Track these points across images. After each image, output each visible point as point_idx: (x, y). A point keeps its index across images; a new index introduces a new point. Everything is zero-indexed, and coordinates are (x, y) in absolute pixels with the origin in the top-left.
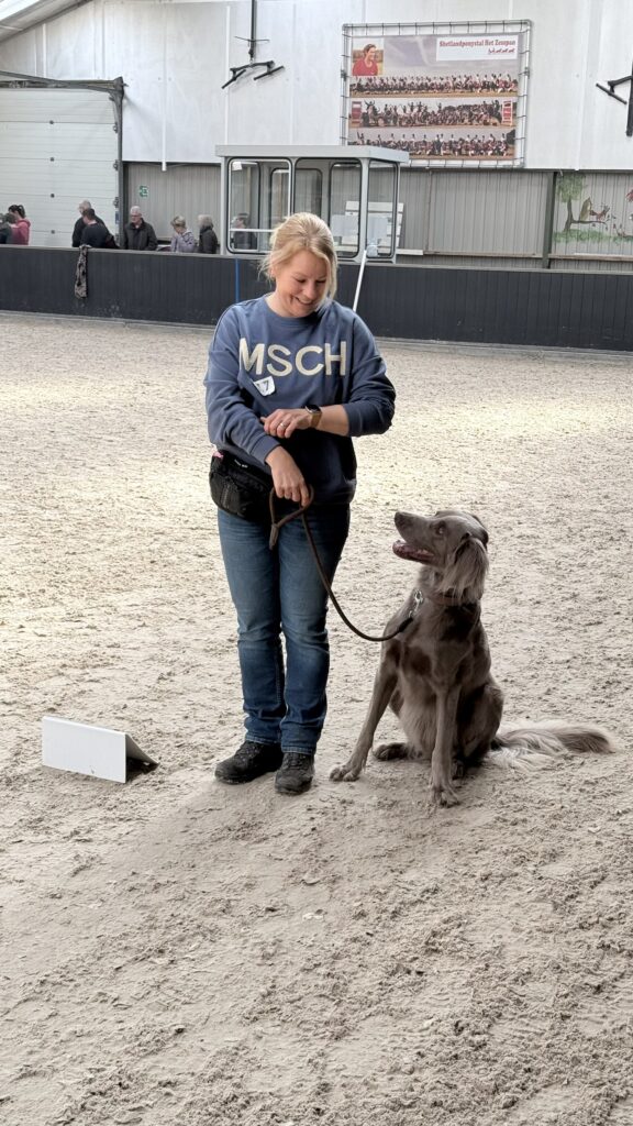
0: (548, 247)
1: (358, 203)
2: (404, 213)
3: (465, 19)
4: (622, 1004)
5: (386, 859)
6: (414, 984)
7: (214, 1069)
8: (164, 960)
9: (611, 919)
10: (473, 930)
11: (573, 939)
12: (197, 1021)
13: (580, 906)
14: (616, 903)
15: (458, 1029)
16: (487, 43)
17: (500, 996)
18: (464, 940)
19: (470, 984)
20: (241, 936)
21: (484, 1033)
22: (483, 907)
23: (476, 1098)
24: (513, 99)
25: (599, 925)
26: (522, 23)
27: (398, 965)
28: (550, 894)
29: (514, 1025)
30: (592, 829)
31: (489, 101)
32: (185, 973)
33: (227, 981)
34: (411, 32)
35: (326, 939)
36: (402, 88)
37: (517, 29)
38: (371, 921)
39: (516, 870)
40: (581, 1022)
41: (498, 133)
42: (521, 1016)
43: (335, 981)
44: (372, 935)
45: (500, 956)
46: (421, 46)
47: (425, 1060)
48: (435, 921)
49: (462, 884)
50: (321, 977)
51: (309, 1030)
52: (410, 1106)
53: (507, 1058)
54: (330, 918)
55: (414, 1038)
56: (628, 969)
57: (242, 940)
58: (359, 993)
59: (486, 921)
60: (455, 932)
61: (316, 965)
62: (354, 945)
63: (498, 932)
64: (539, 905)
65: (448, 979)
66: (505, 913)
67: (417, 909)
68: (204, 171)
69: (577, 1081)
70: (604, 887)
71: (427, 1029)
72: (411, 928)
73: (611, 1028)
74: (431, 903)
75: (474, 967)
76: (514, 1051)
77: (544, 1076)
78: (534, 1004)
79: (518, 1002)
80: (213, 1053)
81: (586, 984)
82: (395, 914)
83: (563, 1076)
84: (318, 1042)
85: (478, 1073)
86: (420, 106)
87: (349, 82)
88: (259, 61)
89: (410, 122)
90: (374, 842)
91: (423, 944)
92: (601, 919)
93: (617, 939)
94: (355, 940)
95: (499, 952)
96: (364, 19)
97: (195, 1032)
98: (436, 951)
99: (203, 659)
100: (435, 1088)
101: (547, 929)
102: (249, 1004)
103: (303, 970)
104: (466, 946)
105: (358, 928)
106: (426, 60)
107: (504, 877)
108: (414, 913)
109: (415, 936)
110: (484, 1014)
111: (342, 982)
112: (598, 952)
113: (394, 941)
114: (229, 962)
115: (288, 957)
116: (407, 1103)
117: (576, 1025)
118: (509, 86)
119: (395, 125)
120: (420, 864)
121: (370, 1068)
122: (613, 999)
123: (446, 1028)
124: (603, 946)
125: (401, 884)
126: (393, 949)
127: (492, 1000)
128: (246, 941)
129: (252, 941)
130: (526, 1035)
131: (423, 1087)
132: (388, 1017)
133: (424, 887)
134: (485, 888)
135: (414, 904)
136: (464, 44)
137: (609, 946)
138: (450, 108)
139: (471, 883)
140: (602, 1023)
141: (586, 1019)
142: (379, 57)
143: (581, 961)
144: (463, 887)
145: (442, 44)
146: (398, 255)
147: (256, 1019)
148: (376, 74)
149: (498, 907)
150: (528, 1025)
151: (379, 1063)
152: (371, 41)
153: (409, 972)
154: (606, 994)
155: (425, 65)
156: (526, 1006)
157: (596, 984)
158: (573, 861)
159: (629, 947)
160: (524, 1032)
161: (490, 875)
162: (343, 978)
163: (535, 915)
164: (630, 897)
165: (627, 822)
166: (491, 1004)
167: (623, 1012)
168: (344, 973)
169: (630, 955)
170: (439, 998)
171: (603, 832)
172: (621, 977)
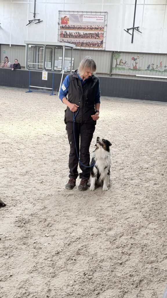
0: (111, 71)
1: (62, 57)
2: (74, 61)
3: (90, 11)
4: (127, 268)
6: (73, 263)
7: (20, 286)
8: (7, 257)
9: (125, 246)
10: (89, 249)
12: (16, 273)
13: (117, 242)
14: (126, 241)
15: (85, 274)
16: (96, 17)
17: (96, 266)
18: (87, 251)
19: (88, 263)
20: (28, 250)
21: (92, 275)
22: (92, 242)
23: (89, 293)
24: (102, 32)
25: (121, 247)
26: (105, 12)
27: (70, 258)
28: (109, 239)
29: (99, 273)
30: (120, 222)
31: (96, 32)
32: (13, 260)
33: (24, 262)
34: (76, 13)
35: (51, 251)
36: (74, 28)
37: (104, 14)
38: (63, 246)
39: (101, 233)
40: (116, 272)
41: (99, 41)
42: (101, 271)
43: (53, 262)
44: (63, 250)
45: (96, 255)
46: (79, 17)
47: (76, 283)
48: (79, 246)
49: (87, 236)
50: (49, 261)
51: (45, 275)
52: (72, 295)
53: (97, 282)
54: (52, 246)
55: (73, 277)
56: (129, 258)
57: (28, 251)
58: (59, 265)
59: (92, 246)
60: (84, 249)
61: (48, 258)
63: (96, 249)
64: (106, 242)
65: (82, 262)
66: (97, 244)
68: (21, 47)
69: (115, 288)
70: (123, 237)
71: (77, 274)
72: (73, 248)
73: (124, 274)
74: (78, 242)
75: (89, 258)
76: (99, 280)
77: (107, 287)
78: (105, 268)
79: (100, 267)
80: (20, 281)
81: (118, 263)
82: (69, 245)
83: (112, 286)
84: (48, 278)
85: (90, 286)
86: (78, 33)
87: (60, 26)
88: (36, 19)
89: (76, 37)
90: (64, 226)
91: (76, 252)
92: (122, 246)
93: (126, 251)
95: (96, 254)
96: (64, 9)
97: (15, 276)
98: (79, 254)
99: (19, 177)
100: (78, 290)
101: (108, 248)
102: (30, 268)
103: (44, 259)
104: (87, 253)
105: (59, 248)
106: (80, 20)
107: (97, 235)
108: (74, 244)
109: (74, 250)
110: (92, 270)
111: (55, 262)
112: (121, 254)
113: (69, 251)
114: (24, 257)
115: (40, 256)
116: (71, 294)
117: (115, 273)
118: (102, 29)
119: (72, 37)
120: (76, 231)
121: (61, 285)
122: (125, 266)
123: (82, 274)
124: (123, 253)
125: (71, 237)
126: (68, 254)
127: (94, 267)
128: (29, 252)
129: (31, 252)
131: (75, 290)
132: (67, 272)
133: (77, 237)
134: (92, 238)
135: (74, 242)
136: (90, 17)
137: (124, 253)
138: (86, 34)
139: (89, 236)
140: (122, 273)
141: (118, 271)
142: (68, 19)
143: (117, 257)
144: (87, 237)
146: (72, 72)
147: (32, 272)
148: (67, 24)
149: (96, 243)
150: (103, 273)
151: (64, 284)
152: (66, 15)
153: (72, 260)
154: (123, 265)
155: (80, 22)
156: (102, 268)
157: (120, 262)
158: (115, 231)
159: (129, 253)
160: (102, 275)
161: (94, 234)
162: (55, 261)
163: (105, 245)
164: (130, 240)
165: (129, 221)
166: (94, 268)
167: (127, 270)
168: (55, 260)
169: (129, 255)
170: (80, 266)
171: (123, 223)
172: (127, 261)
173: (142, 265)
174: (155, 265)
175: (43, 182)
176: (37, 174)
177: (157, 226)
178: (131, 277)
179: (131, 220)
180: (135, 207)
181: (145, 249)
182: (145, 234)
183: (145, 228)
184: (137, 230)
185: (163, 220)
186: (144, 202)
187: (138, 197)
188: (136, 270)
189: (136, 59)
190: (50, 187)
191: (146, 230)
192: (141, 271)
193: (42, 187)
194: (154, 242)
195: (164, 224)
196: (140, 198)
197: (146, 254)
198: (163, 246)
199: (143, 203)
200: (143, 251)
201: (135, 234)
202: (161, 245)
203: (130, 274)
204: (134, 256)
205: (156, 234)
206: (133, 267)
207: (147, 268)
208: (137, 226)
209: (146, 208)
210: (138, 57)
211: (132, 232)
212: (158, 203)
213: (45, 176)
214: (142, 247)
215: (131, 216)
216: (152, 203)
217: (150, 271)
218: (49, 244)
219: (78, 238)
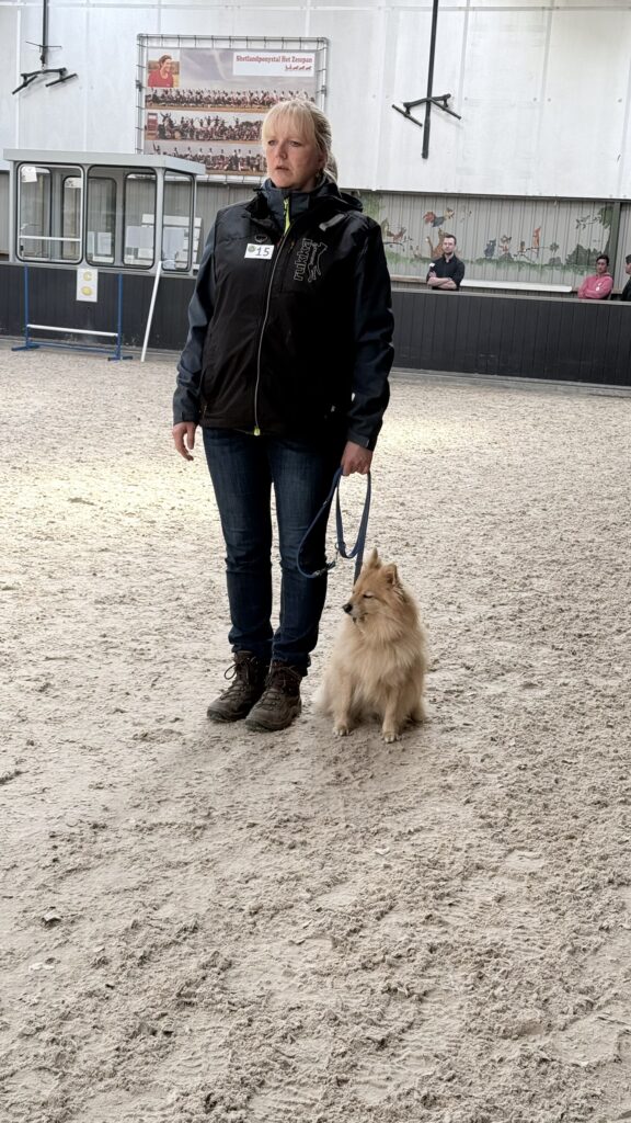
1: (153, 216)
2: (201, 228)
3: (261, 35)
4: (411, 1062)
5: (139, 892)
6: (159, 1048)
9: (399, 957)
10: (238, 976)
11: (354, 983)
13: (365, 942)
14: (406, 936)
15: (209, 1104)
16: (284, 59)
17: (263, 1058)
18: (224, 989)
19: (228, 1044)
21: (242, 1107)
22: (251, 947)
25: (385, 965)
26: (318, 41)
27: (141, 1024)
28: (329, 928)
29: (279, 1096)
30: (380, 851)
34: (207, 45)
35: (55, 995)
36: (198, 102)
37: (313, 46)
38: (114, 969)
39: (292, 901)
40: (360, 1087)
42: (289, 1083)
44: (112, 988)
45: (266, 1007)
46: (217, 58)
48: (192, 967)
49: (227, 919)
50: (44, 1044)
51: (20, 1114)
54: (62, 968)
56: (418, 1017)
58: (89, 1063)
59: (252, 964)
60: (214, 980)
61: (38, 1029)
62: (89, 1000)
63: (267, 978)
64: (316, 942)
65: (202, 1039)
67: (171, 952)
70: (393, 918)
71: (172, 1105)
72: (162, 977)
73: (396, 1093)
74: (188, 944)
75: (235, 1022)
78: (304, 1067)
79: (285, 1065)
81: (368, 1038)
82: (144, 961)
86: (217, 120)
87: (144, 93)
88: (50, 68)
89: (208, 136)
91: (174, 997)
92: (387, 957)
93: (406, 980)
94: (91, 995)
95: (266, 1002)
96: (159, 29)
98: (190, 1004)
101: (325, 971)
103: (22, 1036)
104: (227, 996)
105: (97, 980)
106: (222, 75)
107: (277, 910)
108: (167, 957)
109: (165, 987)
110: (243, 1083)
111: (69, 1049)
112: (383, 997)
113: (139, 993)
117: (355, 1092)
119: (192, 139)
120: (179, 897)
122: (399, 1055)
123: (194, 1104)
124: (390, 991)
125: (153, 923)
126: (137, 1003)
127: (253, 1065)
130: (292, 1108)
132: (123, 1093)
133: (181, 926)
134: (255, 924)
135: (167, 946)
136: (261, 60)
137: (396, 990)
138: (248, 124)
139: (237, 919)
140: (385, 1087)
141: (367, 1083)
142: (175, 69)
143: (363, 1009)
144: (227, 924)
145: (239, 58)
148: (172, 86)
149: (268, 947)
152: (167, 53)
153: (154, 1033)
154: (392, 1050)
155: (222, 79)
156: (294, 1070)
157: (380, 1038)
158: (357, 889)
159: (419, 991)
160: (290, 1103)
161: (261, 908)
162: (71, 1043)
163: (311, 955)
164: (422, 929)
165: (419, 842)
166: (253, 1069)
167: (411, 1072)
168: (73, 1037)
169: (421, 1000)
170: (189, 1064)
171: (393, 854)
172: (409, 1027)
173: (478, 1047)
174: (538, 1043)
175: (48, 685)
176: (30, 657)
177: (543, 862)
178: (429, 1107)
179: (427, 841)
180: (444, 784)
181: (490, 967)
182: (490, 899)
183: (491, 873)
184: (457, 882)
185: (565, 834)
186: (482, 761)
187: (459, 740)
188: (450, 1073)
189: (443, 219)
190: (78, 706)
191: (496, 880)
192: (473, 1077)
193: (45, 706)
194: (531, 934)
195: (570, 852)
196: (464, 746)
197: (496, 992)
198: (572, 953)
199: (480, 765)
200: (480, 978)
201: (447, 901)
202: (565, 946)
203: (424, 1092)
204: (441, 1002)
205: (538, 899)
206: (436, 1056)
207: (501, 1060)
208: (452, 863)
209: (494, 787)
210: (449, 210)
211: (431, 893)
212: (545, 765)
213: (63, 662)
214: (478, 959)
215: (427, 824)
216: (518, 762)
217: (515, 1075)
218: (50, 960)
219: (185, 930)
